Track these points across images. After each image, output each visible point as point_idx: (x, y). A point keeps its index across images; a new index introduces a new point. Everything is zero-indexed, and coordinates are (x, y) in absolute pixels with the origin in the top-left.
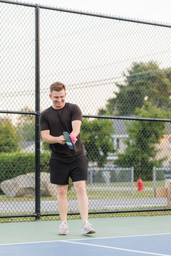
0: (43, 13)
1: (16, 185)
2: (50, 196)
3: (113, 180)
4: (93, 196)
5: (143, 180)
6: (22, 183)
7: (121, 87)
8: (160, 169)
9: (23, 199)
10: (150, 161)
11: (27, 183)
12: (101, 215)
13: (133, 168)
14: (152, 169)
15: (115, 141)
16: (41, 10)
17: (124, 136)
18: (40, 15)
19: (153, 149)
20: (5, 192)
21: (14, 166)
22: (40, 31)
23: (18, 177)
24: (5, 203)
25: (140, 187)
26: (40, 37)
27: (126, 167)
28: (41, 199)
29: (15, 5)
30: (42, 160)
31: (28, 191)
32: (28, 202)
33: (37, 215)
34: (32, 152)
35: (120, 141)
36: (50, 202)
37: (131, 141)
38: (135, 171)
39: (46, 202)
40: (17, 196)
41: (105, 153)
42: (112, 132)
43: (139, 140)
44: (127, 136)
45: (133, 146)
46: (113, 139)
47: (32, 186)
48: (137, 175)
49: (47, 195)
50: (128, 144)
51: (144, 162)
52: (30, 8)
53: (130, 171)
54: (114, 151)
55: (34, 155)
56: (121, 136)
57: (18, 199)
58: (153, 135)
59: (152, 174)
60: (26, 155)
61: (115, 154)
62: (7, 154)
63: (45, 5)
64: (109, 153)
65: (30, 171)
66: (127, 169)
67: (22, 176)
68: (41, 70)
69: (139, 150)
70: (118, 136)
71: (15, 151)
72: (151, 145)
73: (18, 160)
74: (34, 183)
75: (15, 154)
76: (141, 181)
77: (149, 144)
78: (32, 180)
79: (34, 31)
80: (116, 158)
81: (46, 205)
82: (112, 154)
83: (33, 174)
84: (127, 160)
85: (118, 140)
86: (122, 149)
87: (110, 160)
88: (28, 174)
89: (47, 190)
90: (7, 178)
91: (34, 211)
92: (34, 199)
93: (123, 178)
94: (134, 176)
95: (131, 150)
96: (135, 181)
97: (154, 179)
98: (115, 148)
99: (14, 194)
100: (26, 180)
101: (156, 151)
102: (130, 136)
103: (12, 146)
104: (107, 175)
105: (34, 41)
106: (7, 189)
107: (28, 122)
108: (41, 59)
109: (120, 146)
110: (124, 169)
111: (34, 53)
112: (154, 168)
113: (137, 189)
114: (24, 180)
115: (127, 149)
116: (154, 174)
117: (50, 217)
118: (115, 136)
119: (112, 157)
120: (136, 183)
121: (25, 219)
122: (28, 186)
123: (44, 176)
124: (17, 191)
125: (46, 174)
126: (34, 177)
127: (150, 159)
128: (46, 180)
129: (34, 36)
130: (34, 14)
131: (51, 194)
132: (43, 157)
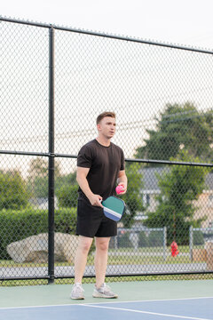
0: (58, 35)
1: (25, 247)
2: (67, 261)
3: (142, 244)
4: (117, 261)
5: (178, 244)
6: (33, 245)
7: (152, 133)
8: (198, 229)
9: (33, 265)
10: (186, 221)
11: (38, 245)
12: (127, 278)
13: (165, 229)
14: (188, 229)
15: (145, 198)
16: (56, 31)
17: (156, 192)
18: (55, 38)
19: (190, 206)
20: (12, 256)
21: (23, 225)
22: (55, 57)
23: (28, 239)
24: (13, 269)
25: (174, 252)
26: (55, 63)
27: (157, 227)
28: (55, 265)
29: (26, 26)
30: (56, 219)
31: (40, 255)
32: (40, 268)
33: (51, 278)
34: (44, 208)
35: (151, 198)
36: (66, 268)
37: (163, 198)
38: (168, 232)
39: (61, 268)
40: (26, 262)
41: (132, 210)
42: (142, 187)
43: (173, 196)
44: (160, 192)
45: (166, 204)
46: (142, 195)
47: (44, 249)
48: (170, 237)
49: (63, 260)
50: (161, 201)
51: (179, 222)
52: (43, 28)
53: (162, 232)
54: (143, 210)
55: (47, 212)
56: (152, 192)
57: (28, 265)
58: (192, 191)
59: (188, 235)
60: (38, 212)
61: (145, 213)
62: (14, 211)
63: (60, 26)
64: (138, 213)
65: (42, 231)
66: (158, 229)
67: (33, 237)
68: (55, 102)
69: (173, 207)
70: (148, 192)
71: (24, 208)
72: (188, 202)
73: (28, 218)
74: (47, 245)
75: (23, 211)
76: (176, 244)
77: (186, 202)
78: (44, 242)
79: (48, 56)
80: (146, 218)
81: (59, 269)
82: (141, 213)
83: (45, 235)
84: (159, 219)
85: (148, 198)
86: (153, 207)
87: (139, 221)
88: (40, 235)
89: (63, 253)
90: (15, 239)
91: (47, 272)
92: (47, 265)
93: (153, 242)
94: (167, 238)
95: (164, 207)
96: (168, 245)
97: (191, 241)
98: (144, 206)
99: (24, 259)
100: (37, 242)
101: (193, 210)
102: (163, 193)
103: (19, 203)
104: (134, 238)
105: (48, 69)
106: (14, 252)
107: (41, 175)
108: (55, 90)
109: (151, 204)
110: (155, 229)
111: (47, 82)
112: (191, 228)
113: (170, 254)
114: (35, 242)
115: (159, 207)
116: (191, 235)
117: (66, 280)
118: (145, 192)
119: (140, 217)
120: (170, 248)
121: (36, 282)
122: (40, 249)
123: (59, 237)
124: (26, 255)
125: (61, 234)
126: (47, 238)
127: (187, 219)
128: (61, 242)
129: (48, 62)
130: (48, 37)
131: (67, 259)
132: (57, 214)
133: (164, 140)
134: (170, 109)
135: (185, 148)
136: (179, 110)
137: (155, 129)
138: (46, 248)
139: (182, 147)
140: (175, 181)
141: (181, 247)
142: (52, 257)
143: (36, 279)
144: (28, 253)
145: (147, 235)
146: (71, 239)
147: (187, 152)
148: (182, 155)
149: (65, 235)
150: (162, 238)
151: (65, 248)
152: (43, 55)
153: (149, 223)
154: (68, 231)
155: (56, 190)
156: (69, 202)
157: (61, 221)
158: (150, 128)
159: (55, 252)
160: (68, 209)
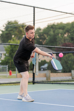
7: (2, 31)
37: (7, 55)
38: (8, 66)
43: (10, 54)
44: (5, 52)
45: (8, 57)
51: (12, 63)
56: (3, 52)
69: (10, 58)
70: (1, 52)
76: (11, 71)
84: (5, 62)
85: (1, 54)
93: (3, 70)
94: (8, 69)
95: (7, 58)
96: (8, 71)
97: (16, 70)
98: (0, 57)
102: (7, 53)
109: (2, 57)
113: (9, 74)
115: (5, 58)
133: (7, 34)
134: (9, 23)
136: (12, 23)
137: (4, 30)
139: (13, 36)
140: (11, 49)
141: (13, 72)
145: (1, 68)
147: (15, 38)
148: (13, 39)
150: (6, 69)
153: (2, 64)
158: (2, 30)
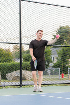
0: (22, 2)
1: (12, 75)
2: (26, 80)
3: (52, 74)
5: (64, 74)
9: (15, 81)
10: (67, 66)
12: (47, 85)
13: (60, 68)
14: (67, 68)
15: (52, 58)
17: (56, 56)
18: (21, 4)
19: (68, 61)
20: (7, 78)
21: (11, 68)
22: (22, 10)
24: (8, 83)
25: (63, 76)
26: (22, 12)
27: (57, 68)
28: (22, 81)
31: (17, 78)
32: (17, 82)
33: (21, 86)
34: (18, 62)
35: (55, 58)
36: (26, 82)
37: (59, 58)
38: (60, 69)
39: (24, 82)
40: (12, 80)
41: (48, 62)
42: (51, 55)
43: (62, 57)
44: (58, 56)
45: (60, 60)
46: (51, 57)
47: (18, 76)
48: (61, 72)
49: (25, 79)
50: (58, 59)
51: (64, 66)
53: (59, 69)
54: (52, 62)
56: (55, 56)
57: (13, 81)
58: (69, 56)
59: (67, 71)
60: (16, 63)
61: (53, 63)
62: (8, 63)
64: (50, 63)
65: (18, 70)
66: (57, 69)
67: (14, 72)
68: (22, 26)
69: (62, 61)
70: (54, 56)
71: (11, 62)
72: (67, 60)
73: (13, 65)
74: (19, 74)
75: (11, 63)
76: (63, 74)
77: (67, 59)
78: (18, 73)
79: (19, 10)
80: (53, 65)
81: (24, 83)
82: (51, 63)
83: (19, 71)
84: (57, 65)
85: (54, 58)
86: (55, 61)
87: (51, 66)
88: (17, 71)
89: (25, 77)
90: (8, 72)
91: (19, 83)
92: (19, 81)
93: (55, 73)
94: (60, 72)
95: (59, 61)
96: (60, 74)
97: (69, 73)
98: (52, 61)
99: (11, 79)
100: (16, 73)
101: (69, 62)
102: (59, 56)
103: (10, 60)
104: (49, 72)
105: (19, 14)
106: (8, 77)
108: (22, 21)
109: (55, 60)
110: (56, 69)
111: (19, 19)
112: (68, 68)
113: (61, 77)
115: (57, 61)
116: (68, 71)
117: (26, 86)
118: (52, 56)
119: (51, 65)
120: (61, 75)
121: (16, 87)
122: (17, 76)
123: (23, 72)
124: (12, 78)
125: (24, 71)
126: (19, 72)
127: (67, 65)
128: (24, 73)
129: (19, 12)
130: (19, 3)
131: (26, 79)
132: (23, 64)
134: (61, 28)
135: (66, 41)
136: (64, 28)
138: (19, 75)
139: (65, 41)
140: (63, 52)
141: (65, 75)
142: (21, 78)
143: (16, 86)
144: (13, 77)
145: (53, 71)
146: (28, 72)
147: (67, 42)
148: (65, 44)
149: (26, 71)
150: (59, 72)
151: (26, 75)
152: (17, 9)
153: (54, 67)
154: (26, 70)
155: (22, 56)
156: (27, 60)
157: (24, 66)
158: (54, 34)
159: (22, 77)
160: (26, 62)
